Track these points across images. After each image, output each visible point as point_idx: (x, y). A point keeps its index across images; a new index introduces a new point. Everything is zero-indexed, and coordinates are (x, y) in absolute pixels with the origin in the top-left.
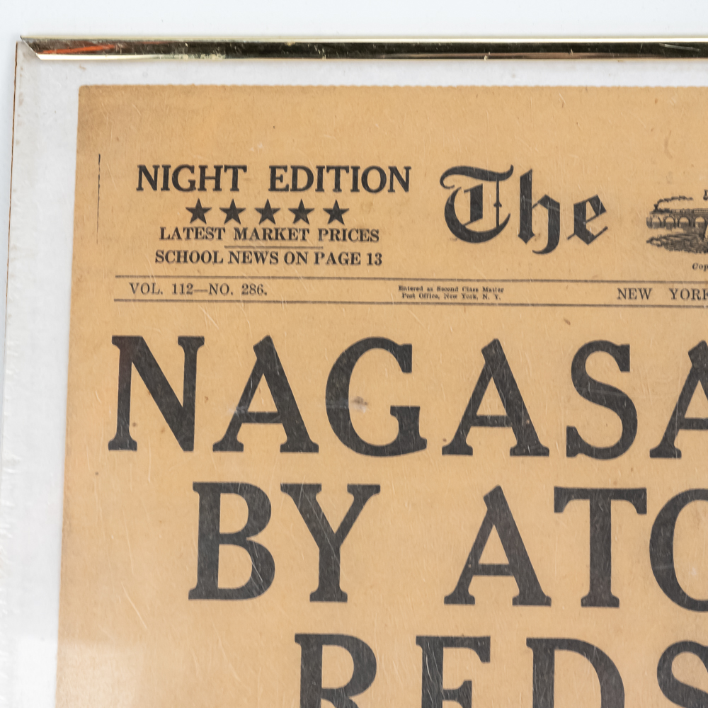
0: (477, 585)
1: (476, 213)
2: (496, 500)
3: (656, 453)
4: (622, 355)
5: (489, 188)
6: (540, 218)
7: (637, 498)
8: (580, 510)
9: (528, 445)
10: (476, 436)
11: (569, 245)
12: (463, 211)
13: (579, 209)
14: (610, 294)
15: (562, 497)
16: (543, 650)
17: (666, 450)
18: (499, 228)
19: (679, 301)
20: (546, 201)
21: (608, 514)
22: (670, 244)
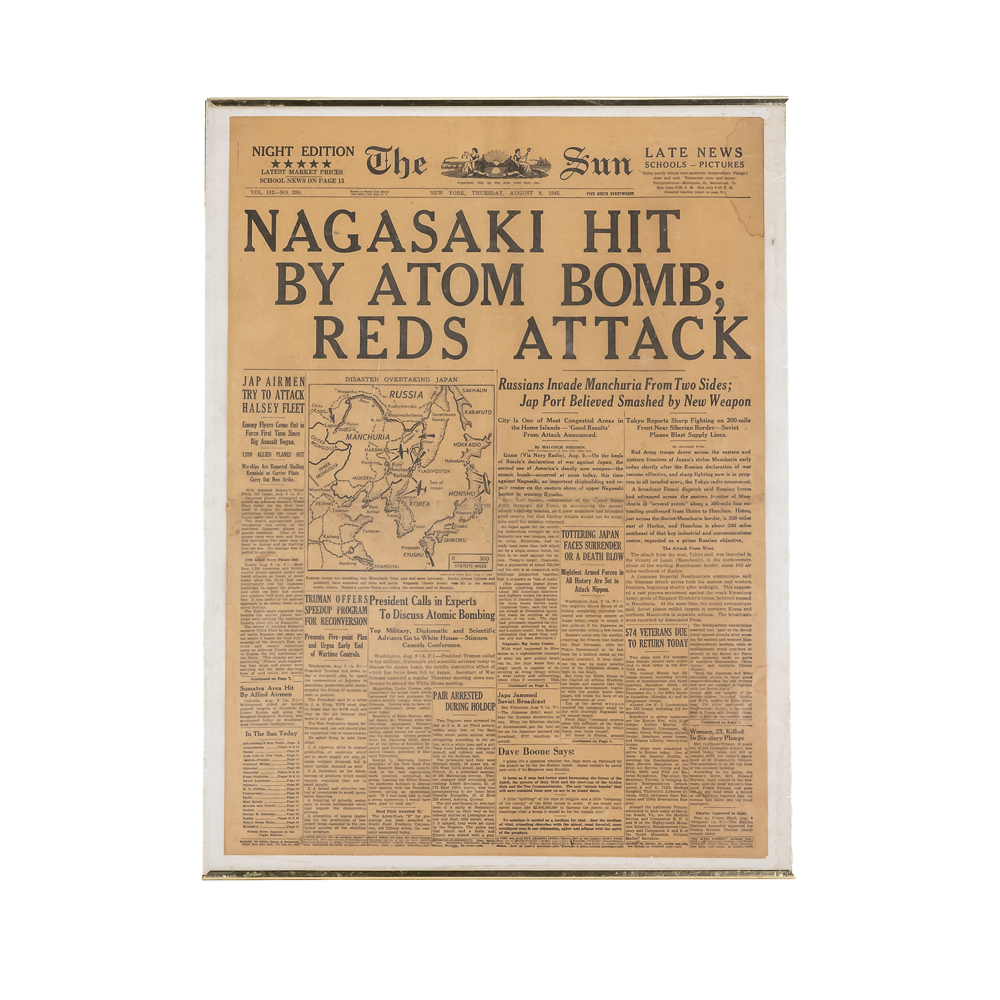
0: (380, 298)
1: (379, 164)
2: (386, 268)
3: (444, 250)
4: (432, 215)
5: (383, 154)
6: (402, 165)
7: (437, 266)
8: (417, 271)
9: (398, 248)
10: (379, 245)
11: (413, 175)
12: (374, 163)
13: (417, 162)
14: (427, 193)
15: (410, 266)
16: (403, 321)
17: (447, 249)
18: (387, 169)
19: (453, 195)
20: (404, 159)
21: (427, 272)
22: (450, 174)
